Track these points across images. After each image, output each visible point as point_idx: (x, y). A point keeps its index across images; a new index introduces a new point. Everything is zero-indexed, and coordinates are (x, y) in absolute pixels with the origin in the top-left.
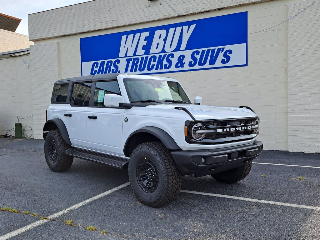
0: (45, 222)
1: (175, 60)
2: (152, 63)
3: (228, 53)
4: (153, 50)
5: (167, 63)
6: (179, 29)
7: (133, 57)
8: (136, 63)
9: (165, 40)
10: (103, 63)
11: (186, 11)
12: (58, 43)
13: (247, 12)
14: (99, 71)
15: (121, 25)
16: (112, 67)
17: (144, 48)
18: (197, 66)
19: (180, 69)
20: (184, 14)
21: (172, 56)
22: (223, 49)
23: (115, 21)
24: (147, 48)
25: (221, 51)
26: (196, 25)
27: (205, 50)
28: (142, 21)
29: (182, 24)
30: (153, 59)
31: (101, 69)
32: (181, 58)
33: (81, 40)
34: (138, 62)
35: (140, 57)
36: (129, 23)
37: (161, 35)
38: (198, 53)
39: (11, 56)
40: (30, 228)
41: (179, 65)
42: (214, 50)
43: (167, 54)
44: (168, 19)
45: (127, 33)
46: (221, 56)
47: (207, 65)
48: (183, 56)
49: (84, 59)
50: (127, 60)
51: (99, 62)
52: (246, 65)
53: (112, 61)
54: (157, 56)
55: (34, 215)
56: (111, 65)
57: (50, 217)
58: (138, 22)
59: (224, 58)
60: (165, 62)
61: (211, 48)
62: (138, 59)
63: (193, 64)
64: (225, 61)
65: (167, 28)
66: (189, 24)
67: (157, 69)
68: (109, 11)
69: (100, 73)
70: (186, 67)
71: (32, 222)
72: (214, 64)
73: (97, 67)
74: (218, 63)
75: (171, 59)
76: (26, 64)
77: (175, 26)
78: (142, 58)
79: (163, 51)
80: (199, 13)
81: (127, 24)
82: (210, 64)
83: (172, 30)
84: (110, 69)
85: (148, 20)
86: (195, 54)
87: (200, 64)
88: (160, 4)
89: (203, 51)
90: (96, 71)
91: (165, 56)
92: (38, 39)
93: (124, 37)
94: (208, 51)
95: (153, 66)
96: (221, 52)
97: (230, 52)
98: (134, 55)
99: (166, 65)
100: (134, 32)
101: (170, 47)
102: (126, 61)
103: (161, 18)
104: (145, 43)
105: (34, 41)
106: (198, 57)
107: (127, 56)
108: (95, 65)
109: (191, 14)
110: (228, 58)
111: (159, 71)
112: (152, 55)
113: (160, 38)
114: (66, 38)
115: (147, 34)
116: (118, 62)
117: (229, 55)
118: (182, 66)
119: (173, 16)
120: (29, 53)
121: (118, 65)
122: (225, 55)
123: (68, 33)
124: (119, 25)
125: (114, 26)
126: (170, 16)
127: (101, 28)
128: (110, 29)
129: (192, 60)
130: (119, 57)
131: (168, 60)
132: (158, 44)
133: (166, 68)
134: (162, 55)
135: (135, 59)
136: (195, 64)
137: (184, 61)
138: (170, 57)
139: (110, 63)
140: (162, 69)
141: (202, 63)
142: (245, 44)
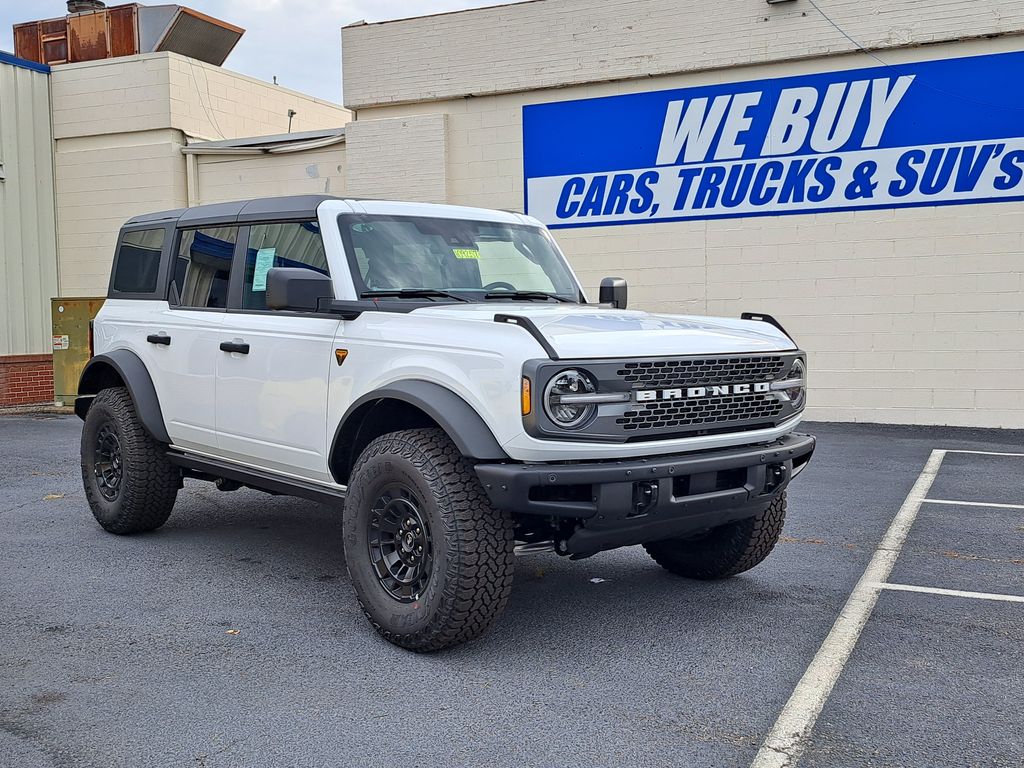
1: (843, 177)
2: (768, 183)
3: (1015, 159)
4: (773, 145)
5: (817, 183)
6: (859, 88)
7: (704, 166)
8: (712, 181)
9: (813, 118)
10: (599, 183)
11: (886, 36)
12: (447, 118)
14: (587, 204)
15: (670, 70)
16: (633, 194)
17: (741, 138)
18: (916, 195)
19: (861, 201)
20: (881, 46)
21: (836, 163)
22: (1001, 147)
23: (651, 56)
24: (752, 141)
25: (993, 154)
26: (913, 77)
27: (943, 150)
28: (740, 62)
29: (870, 74)
30: (771, 171)
31: (593, 200)
32: (866, 170)
33: (528, 111)
34: (719, 180)
35: (728, 167)
36: (698, 66)
37: (799, 102)
39: (266, 152)
41: (858, 190)
42: (969, 151)
43: (820, 158)
44: (828, 57)
45: (687, 95)
46: (993, 168)
47: (948, 192)
48: (872, 166)
49: (534, 167)
50: (682, 173)
51: (588, 178)
53: (630, 177)
56: (628, 187)
58: (728, 63)
59: (1003, 174)
60: (811, 181)
61: (962, 145)
62: (723, 170)
63: (902, 187)
64: (1007, 181)
65: (821, 83)
66: (893, 73)
67: (783, 199)
68: (630, 28)
69: (590, 211)
70: (881, 195)
72: (971, 190)
73: (579, 191)
74: (984, 187)
75: (833, 173)
77: (849, 77)
78: (736, 169)
79: (806, 148)
80: (928, 44)
81: (690, 67)
82: (957, 189)
83: (835, 90)
84: (624, 199)
85: (763, 58)
86: (912, 159)
87: (926, 189)
88: (804, 14)
89: (937, 154)
90: (575, 205)
91: (811, 163)
92: (376, 104)
93: (675, 107)
94: (954, 152)
95: (771, 192)
96: (994, 157)
98: (709, 157)
99: (814, 190)
100: (711, 93)
101: (830, 137)
102: (680, 176)
103: (805, 53)
104: (746, 124)
105: (357, 109)
106: (920, 169)
107: (685, 161)
108: (575, 186)
109: (902, 44)
110: (1016, 175)
111: (791, 205)
112: (768, 160)
113: (795, 111)
114: (472, 105)
115: (754, 98)
116: (654, 178)
117: (1019, 165)
118: (868, 192)
119: (844, 49)
121: (650, 186)
122: (1006, 165)
123: (485, 90)
124: (664, 71)
125: (647, 73)
126: (833, 50)
127: (599, 78)
128: (628, 79)
129: (899, 178)
130: (657, 164)
131: (821, 175)
132: (790, 128)
133: (814, 196)
134: (801, 161)
135: (709, 171)
136: (908, 189)
137: (873, 180)
138: (829, 166)
139: (623, 182)
140: (802, 201)
141: (933, 185)
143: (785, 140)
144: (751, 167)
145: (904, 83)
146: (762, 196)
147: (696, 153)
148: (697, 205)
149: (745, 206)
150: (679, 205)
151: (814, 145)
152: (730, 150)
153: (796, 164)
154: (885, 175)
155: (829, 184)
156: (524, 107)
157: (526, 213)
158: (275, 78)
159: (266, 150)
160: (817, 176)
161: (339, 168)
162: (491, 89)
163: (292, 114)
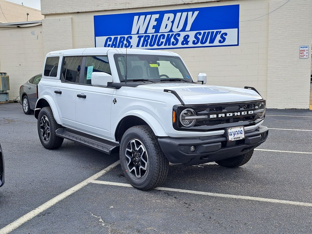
1: (181, 39)
2: (161, 40)
3: (224, 35)
4: (162, 29)
6: (185, 14)
7: (144, 35)
8: (147, 39)
9: (173, 22)
10: (116, 39)
13: (239, 5)
15: (134, 7)
16: (125, 42)
17: (154, 27)
18: (199, 44)
19: (185, 46)
20: (190, 3)
21: (179, 35)
22: (220, 32)
23: (129, 3)
24: (157, 28)
25: (219, 33)
26: (198, 11)
28: (153, 5)
29: (187, 10)
30: (162, 37)
31: (114, 44)
32: (187, 37)
33: (95, 17)
34: (148, 39)
35: (151, 35)
36: (142, 6)
37: (169, 17)
38: (200, 34)
39: (19, 27)
41: (185, 43)
42: (213, 33)
43: (175, 33)
44: (176, 5)
45: (139, 14)
46: (218, 37)
47: (207, 44)
49: (97, 34)
50: (139, 37)
51: (113, 37)
52: (238, 45)
53: (124, 37)
54: (166, 34)
56: (124, 40)
58: (150, 6)
59: (221, 39)
60: (172, 40)
61: (211, 31)
62: (149, 36)
63: (196, 42)
64: (222, 41)
66: (193, 10)
67: (165, 45)
69: (114, 47)
70: (190, 44)
72: (213, 43)
73: (110, 41)
74: (216, 42)
75: (178, 38)
77: (182, 11)
78: (153, 36)
79: (171, 31)
80: (202, 3)
81: (140, 7)
82: (209, 43)
83: (179, 14)
84: (123, 43)
85: (159, 5)
86: (198, 34)
87: (202, 43)
89: (205, 33)
90: (109, 45)
91: (172, 35)
92: (51, 14)
93: (136, 18)
94: (209, 33)
95: (162, 42)
97: (226, 34)
98: (146, 32)
99: (173, 42)
100: (146, 14)
101: (177, 28)
103: (170, 4)
104: (155, 23)
105: (46, 15)
106: (200, 37)
107: (139, 33)
108: (109, 39)
109: (196, 3)
110: (224, 39)
111: (167, 46)
112: (161, 34)
113: (168, 20)
114: (79, 15)
115: (157, 16)
116: (131, 38)
117: (225, 37)
118: (187, 43)
119: (181, 3)
121: (130, 40)
122: (222, 37)
123: (83, 11)
124: (133, 7)
125: (128, 8)
126: (177, 3)
127: (115, 9)
128: (123, 9)
129: (195, 39)
130: (132, 34)
131: (175, 38)
132: (167, 25)
133: (173, 44)
134: (170, 34)
135: (146, 36)
137: (188, 40)
138: (177, 36)
139: (122, 39)
140: (170, 45)
141: (204, 42)
142: (237, 29)
143: (166, 28)
144: (157, 36)
145: (196, 13)
146: (160, 44)
147: (142, 31)
148: (143, 46)
149: (155, 46)
150: (138, 46)
151: (173, 30)
152: (151, 31)
153: (168, 35)
154: (192, 39)
155: (177, 41)
156: (94, 16)
157: (95, 47)
158: (22, 3)
159: (18, 26)
160: (174, 39)
161: (41, 32)
162: (84, 10)
163: (28, 14)
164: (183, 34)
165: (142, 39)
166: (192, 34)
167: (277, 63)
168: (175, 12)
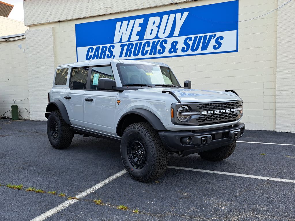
0: (75, 202)
1: (168, 46)
2: (146, 49)
3: (219, 39)
4: (147, 36)
5: (160, 48)
6: (172, 16)
7: (127, 43)
8: (130, 48)
9: (159, 27)
10: (98, 49)
12: (53, 28)
13: (238, 1)
14: (94, 56)
15: (116, 11)
16: (107, 52)
17: (138, 34)
19: (173, 54)
20: (178, 2)
21: (166, 42)
22: (215, 35)
23: (110, 7)
24: (141, 34)
25: (213, 38)
26: (189, 12)
27: (198, 37)
28: (137, 8)
29: (175, 12)
30: (147, 44)
31: (96, 54)
32: (175, 44)
33: (77, 26)
34: (132, 48)
35: (134, 43)
36: (124, 10)
37: (154, 22)
38: (190, 39)
40: (62, 208)
41: (172, 50)
42: (206, 37)
43: (161, 40)
44: (162, 6)
45: (122, 20)
46: (213, 43)
47: (199, 51)
49: (79, 44)
50: (121, 45)
51: (95, 47)
52: (237, 51)
53: (107, 47)
54: (151, 41)
55: (61, 195)
56: (106, 50)
57: (78, 197)
58: (133, 9)
59: (216, 44)
60: (158, 48)
61: (203, 35)
62: (133, 44)
63: (185, 49)
64: (217, 47)
66: (182, 11)
67: (151, 54)
69: (95, 58)
70: (179, 52)
71: (62, 203)
72: (206, 50)
73: (92, 52)
74: (210, 49)
75: (165, 45)
76: (21, 48)
77: (169, 13)
79: (157, 37)
80: (192, 1)
81: (122, 11)
82: (202, 50)
83: (165, 17)
84: (105, 54)
85: (143, 7)
86: (188, 40)
87: (193, 50)
89: (196, 38)
90: (91, 56)
91: (158, 41)
92: (34, 24)
93: (118, 24)
94: (201, 37)
95: (147, 51)
97: (222, 38)
98: (129, 40)
99: (159, 50)
101: (164, 33)
103: (155, 5)
104: (139, 29)
105: (30, 26)
106: (191, 43)
107: (122, 42)
108: (91, 50)
109: (184, 1)
110: (220, 45)
111: (153, 56)
112: (146, 41)
113: (153, 25)
114: (61, 24)
115: (141, 21)
116: (113, 47)
117: (221, 41)
118: (175, 51)
119: (167, 3)
120: (25, 38)
121: (112, 50)
122: (217, 41)
123: (64, 19)
124: (114, 12)
125: (109, 13)
126: (164, 4)
127: (96, 15)
128: (105, 15)
129: (185, 46)
130: (114, 42)
131: (162, 46)
132: (152, 30)
133: (160, 53)
134: (156, 41)
135: (129, 45)
136: (187, 50)
137: (177, 47)
138: (164, 42)
139: (104, 49)
140: (156, 54)
141: (195, 48)
142: (236, 31)
143: (151, 34)
144: (141, 43)
145: (186, 14)
146: (144, 53)
147: (125, 39)
148: (126, 56)
149: (140, 56)
150: (121, 56)
151: (159, 36)
152: (135, 38)
153: (154, 42)
154: (180, 45)
155: (164, 48)
156: (75, 24)
159: (6, 40)
160: (160, 46)
164: (170, 40)
165: (126, 48)
166: (181, 40)
167: (289, 72)
168: (161, 15)
